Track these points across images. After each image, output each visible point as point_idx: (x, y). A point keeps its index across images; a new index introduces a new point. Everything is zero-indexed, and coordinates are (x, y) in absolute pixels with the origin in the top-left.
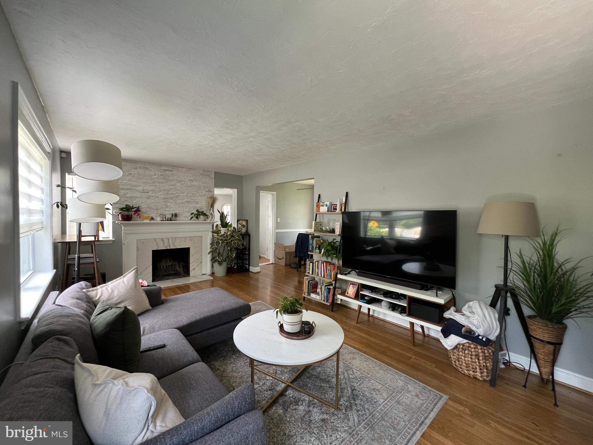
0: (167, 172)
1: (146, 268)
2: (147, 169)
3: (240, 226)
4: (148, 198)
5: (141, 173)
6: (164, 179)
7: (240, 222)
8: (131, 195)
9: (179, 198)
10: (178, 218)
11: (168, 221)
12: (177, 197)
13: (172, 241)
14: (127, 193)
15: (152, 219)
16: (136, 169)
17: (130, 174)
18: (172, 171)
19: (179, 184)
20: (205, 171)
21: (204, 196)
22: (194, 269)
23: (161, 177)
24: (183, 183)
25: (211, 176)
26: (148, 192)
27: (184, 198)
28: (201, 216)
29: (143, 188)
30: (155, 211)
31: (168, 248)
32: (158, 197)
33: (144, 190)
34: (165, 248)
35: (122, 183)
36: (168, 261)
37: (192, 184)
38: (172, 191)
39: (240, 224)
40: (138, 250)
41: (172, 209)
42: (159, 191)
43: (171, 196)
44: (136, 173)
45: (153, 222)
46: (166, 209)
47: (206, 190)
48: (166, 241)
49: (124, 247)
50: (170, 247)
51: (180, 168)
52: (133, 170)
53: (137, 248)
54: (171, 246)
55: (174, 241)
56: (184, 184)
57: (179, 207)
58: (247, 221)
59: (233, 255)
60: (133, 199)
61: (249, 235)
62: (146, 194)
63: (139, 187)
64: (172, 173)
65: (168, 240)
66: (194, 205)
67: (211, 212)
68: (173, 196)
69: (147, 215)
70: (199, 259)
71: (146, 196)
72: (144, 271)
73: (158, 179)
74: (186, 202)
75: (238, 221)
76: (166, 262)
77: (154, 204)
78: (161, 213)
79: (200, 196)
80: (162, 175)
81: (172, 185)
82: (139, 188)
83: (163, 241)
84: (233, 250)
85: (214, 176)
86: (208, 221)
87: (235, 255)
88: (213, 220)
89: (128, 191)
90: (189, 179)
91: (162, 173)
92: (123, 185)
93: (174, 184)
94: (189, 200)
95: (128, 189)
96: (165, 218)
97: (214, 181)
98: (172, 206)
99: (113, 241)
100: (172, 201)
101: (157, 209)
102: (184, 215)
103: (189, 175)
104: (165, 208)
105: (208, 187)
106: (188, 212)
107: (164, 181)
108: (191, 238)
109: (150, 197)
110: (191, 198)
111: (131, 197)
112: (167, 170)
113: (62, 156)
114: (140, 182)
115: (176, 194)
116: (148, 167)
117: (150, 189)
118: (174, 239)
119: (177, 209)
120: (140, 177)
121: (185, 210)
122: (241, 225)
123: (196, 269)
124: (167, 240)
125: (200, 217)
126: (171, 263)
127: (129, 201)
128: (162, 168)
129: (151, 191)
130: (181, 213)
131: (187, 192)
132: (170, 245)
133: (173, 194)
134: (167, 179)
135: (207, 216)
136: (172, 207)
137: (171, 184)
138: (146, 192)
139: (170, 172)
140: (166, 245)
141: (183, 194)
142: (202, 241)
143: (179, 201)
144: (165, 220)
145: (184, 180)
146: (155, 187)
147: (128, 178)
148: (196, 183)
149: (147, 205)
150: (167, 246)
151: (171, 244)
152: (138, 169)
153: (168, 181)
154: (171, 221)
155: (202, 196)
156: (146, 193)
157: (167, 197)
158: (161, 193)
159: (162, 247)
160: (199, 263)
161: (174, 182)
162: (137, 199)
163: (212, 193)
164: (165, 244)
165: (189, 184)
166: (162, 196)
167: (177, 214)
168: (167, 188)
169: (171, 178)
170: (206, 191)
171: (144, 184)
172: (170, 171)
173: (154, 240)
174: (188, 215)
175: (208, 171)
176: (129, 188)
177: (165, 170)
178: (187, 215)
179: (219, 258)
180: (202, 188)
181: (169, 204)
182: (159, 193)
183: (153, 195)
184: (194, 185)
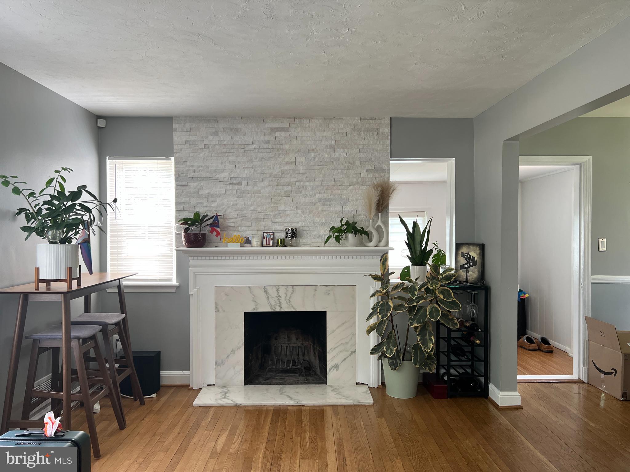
0: (277, 134)
1: (233, 351)
2: (237, 131)
3: (463, 261)
4: (241, 195)
5: (225, 143)
6: (271, 150)
7: (464, 250)
8: (207, 191)
9: (303, 192)
10: (301, 241)
11: (277, 246)
12: (299, 190)
13: (286, 294)
14: (202, 188)
15: (248, 241)
16: (216, 133)
17: (206, 146)
18: (288, 130)
19: (303, 159)
20: (365, 119)
21: (363, 183)
22: (336, 367)
23: (265, 146)
24: (312, 155)
25: (381, 130)
26: (239, 184)
27: (314, 192)
28: (350, 236)
29: (230, 174)
30: (253, 224)
31: (278, 310)
32: (258, 192)
33: (231, 178)
34: (270, 310)
35: (192, 166)
36: (293, 337)
37: (333, 155)
38: (289, 176)
39: (462, 254)
40: (217, 310)
41: (287, 220)
42: (261, 180)
43: (286, 188)
44: (217, 143)
45: (248, 248)
46: (277, 220)
47: (369, 167)
48: (272, 292)
49: (192, 301)
50: (280, 306)
51: (305, 121)
52: (211, 137)
53: (216, 305)
54: (283, 306)
55: (289, 294)
56: (314, 158)
57: (303, 213)
58: (482, 247)
59: (426, 346)
60: (213, 199)
61: (487, 290)
62: (236, 187)
63: (222, 172)
64: (287, 134)
65: (277, 290)
66: (338, 208)
67: (379, 223)
68: (289, 188)
69: (238, 234)
70: (347, 343)
71: (235, 192)
72: (228, 356)
73: (258, 151)
74: (320, 200)
75: (458, 246)
76: (289, 340)
77: (252, 208)
78: (266, 228)
79: (351, 184)
80: (267, 142)
81: (288, 163)
82: (223, 175)
83: (266, 292)
84: (430, 332)
85: (387, 130)
86: (371, 246)
87: (432, 345)
88: (383, 243)
89: (202, 184)
90: (327, 143)
91: (267, 138)
92: (194, 171)
93: (293, 159)
94: (325, 196)
95: (202, 180)
96: (273, 239)
97: (388, 142)
98: (288, 212)
99: (178, 287)
100: (290, 199)
101: (258, 220)
102: (315, 233)
103: (325, 134)
104: (274, 216)
105: (373, 159)
106: (323, 224)
107: (272, 155)
108: (329, 289)
109: (243, 192)
110: (329, 192)
111: (209, 196)
112: (277, 129)
113: (99, 125)
114: (225, 162)
115: (297, 184)
116: (239, 126)
117: (244, 176)
118: (290, 289)
119: (299, 219)
120: (224, 150)
121: (317, 220)
122: (466, 258)
123: (341, 368)
124: (275, 289)
125: (347, 238)
126: (300, 343)
127: (205, 204)
128: (268, 125)
129: (244, 179)
130: (307, 229)
131: (321, 176)
132: (280, 303)
133: (289, 183)
134: (278, 150)
135: (367, 233)
136: (288, 215)
137: (286, 160)
138: (235, 182)
139: (283, 134)
140: (273, 303)
141: (312, 183)
142: (355, 297)
143: (303, 200)
144: (271, 244)
145: (314, 147)
146: (252, 171)
147: (201, 155)
148: (341, 153)
149: (237, 212)
150: (276, 305)
151: (282, 300)
152: (220, 134)
153: (279, 155)
154: (285, 246)
155: (358, 183)
156: (235, 184)
157: (279, 191)
158: (266, 183)
159: (264, 308)
160: (349, 352)
161: (292, 157)
162: (218, 200)
163: (382, 174)
164: (270, 299)
165: (326, 156)
166: (268, 190)
167: (296, 230)
168: (276, 171)
169: (287, 147)
170: (367, 171)
171: (232, 166)
172: (282, 129)
173: (248, 289)
174: (325, 232)
175: (371, 119)
176: (203, 176)
177: (274, 130)
178: (322, 232)
179: (388, 348)
180: (358, 163)
181: (282, 208)
182: (262, 184)
183: (249, 188)
184: (339, 159)
